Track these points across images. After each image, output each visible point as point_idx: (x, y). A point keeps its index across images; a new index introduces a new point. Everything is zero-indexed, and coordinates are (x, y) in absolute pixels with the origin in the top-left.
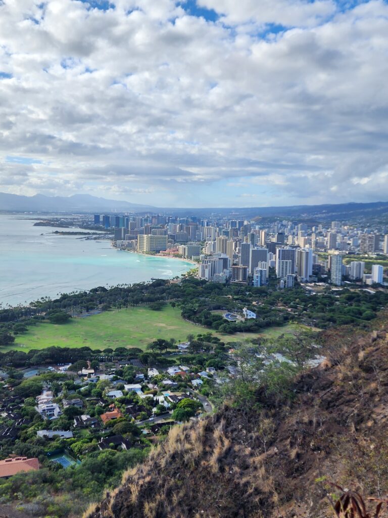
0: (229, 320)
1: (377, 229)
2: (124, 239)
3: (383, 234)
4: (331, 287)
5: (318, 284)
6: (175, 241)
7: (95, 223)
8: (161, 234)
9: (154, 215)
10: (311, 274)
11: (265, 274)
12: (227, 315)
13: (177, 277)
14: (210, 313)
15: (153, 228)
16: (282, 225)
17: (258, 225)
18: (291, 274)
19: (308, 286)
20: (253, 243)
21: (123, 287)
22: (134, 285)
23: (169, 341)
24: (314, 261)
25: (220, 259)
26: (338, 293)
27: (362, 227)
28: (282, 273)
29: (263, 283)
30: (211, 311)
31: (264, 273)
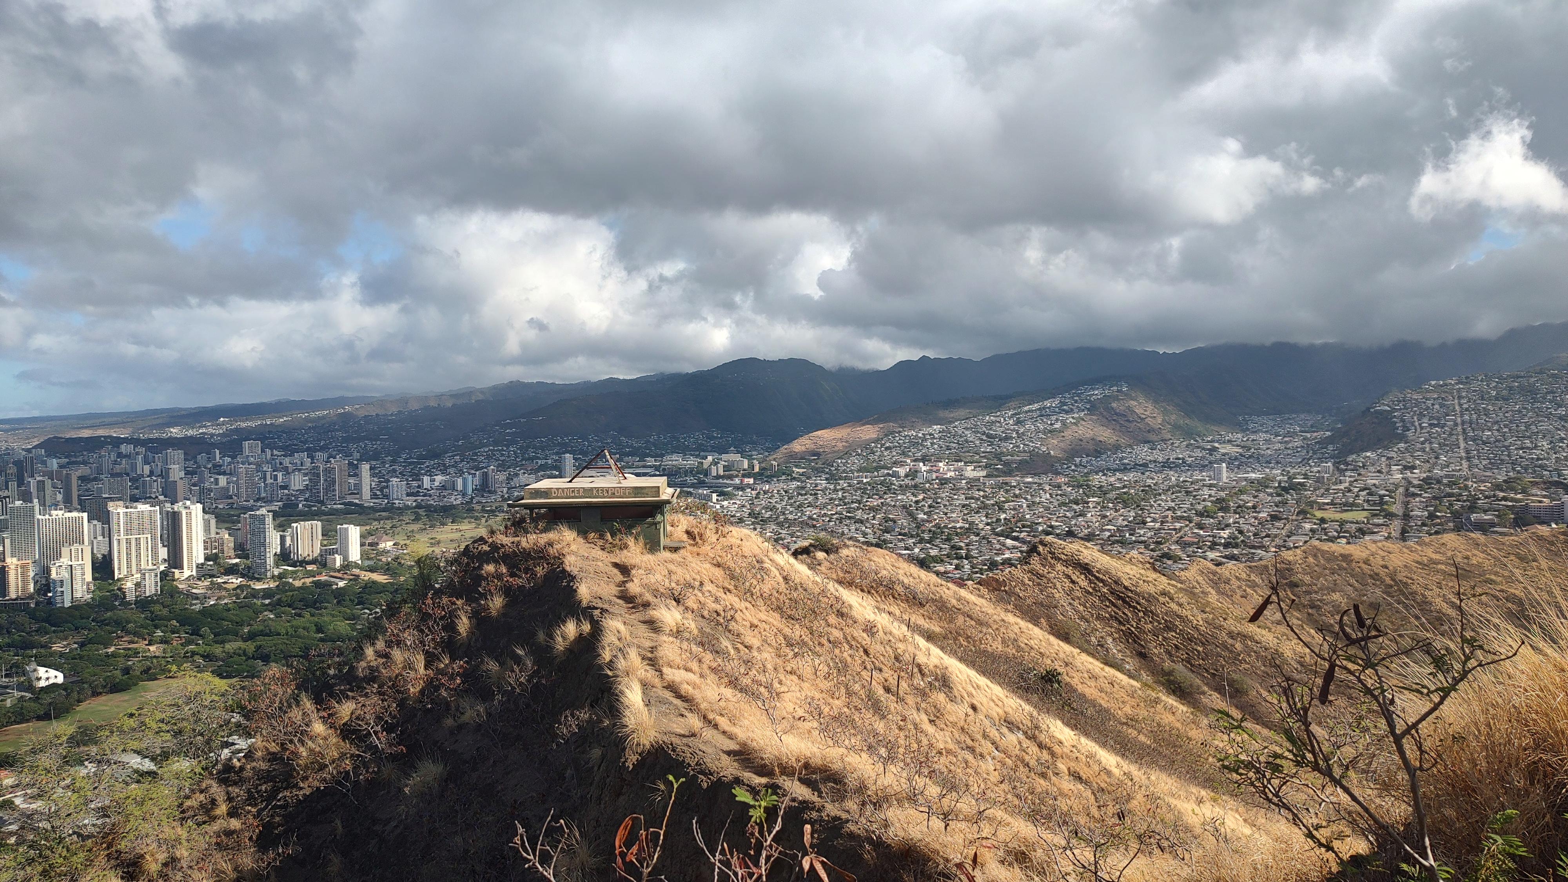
1: (340, 451)
3: (355, 462)
4: (251, 583)
5: (220, 580)
10: (201, 560)
11: (83, 574)
16: (120, 455)
17: (56, 457)
18: (151, 567)
19: (196, 588)
20: (43, 504)
24: (207, 529)
26: (267, 593)
27: (308, 450)
28: (129, 566)
29: (78, 595)
31: (77, 573)
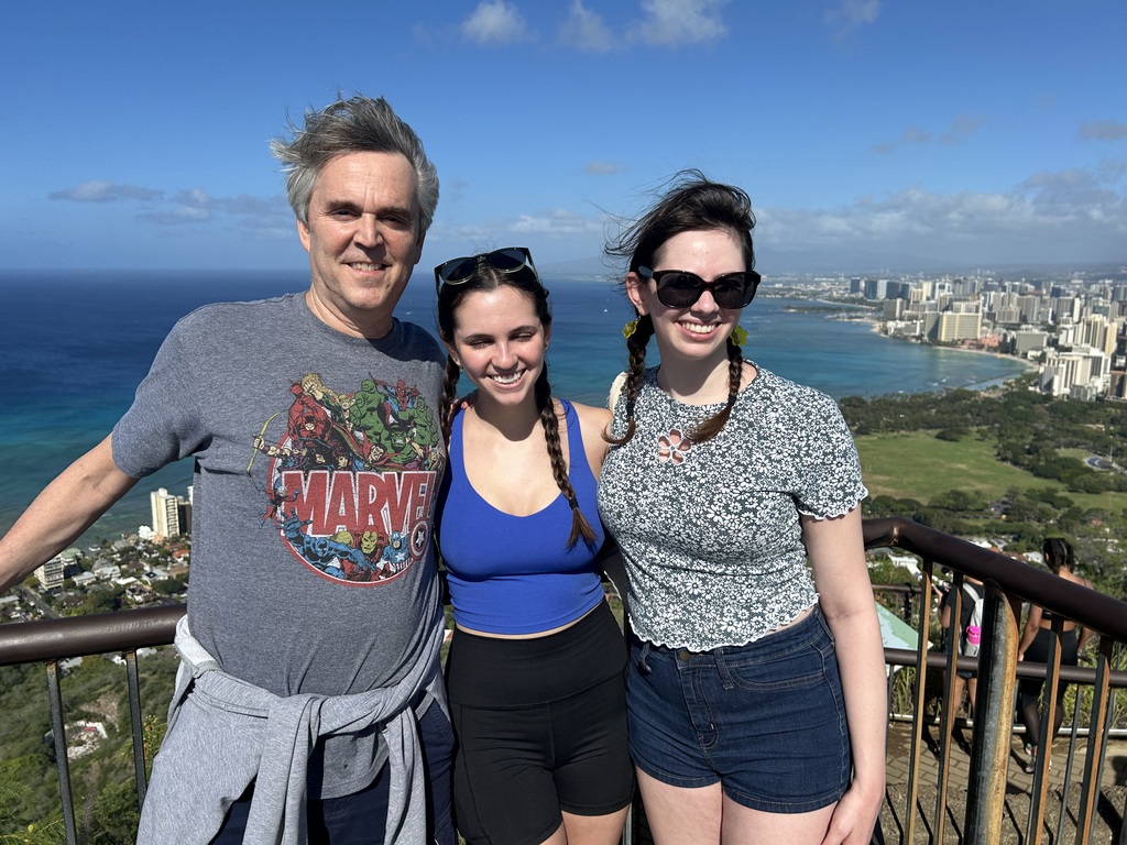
0: (1095, 469)
2: (901, 319)
6: (995, 323)
7: (852, 293)
8: (969, 310)
9: (957, 277)
12: (1091, 462)
13: (995, 388)
14: (1056, 454)
15: (956, 300)
21: (894, 398)
22: (913, 397)
23: (972, 494)
25: (1085, 357)
30: (1057, 450)
